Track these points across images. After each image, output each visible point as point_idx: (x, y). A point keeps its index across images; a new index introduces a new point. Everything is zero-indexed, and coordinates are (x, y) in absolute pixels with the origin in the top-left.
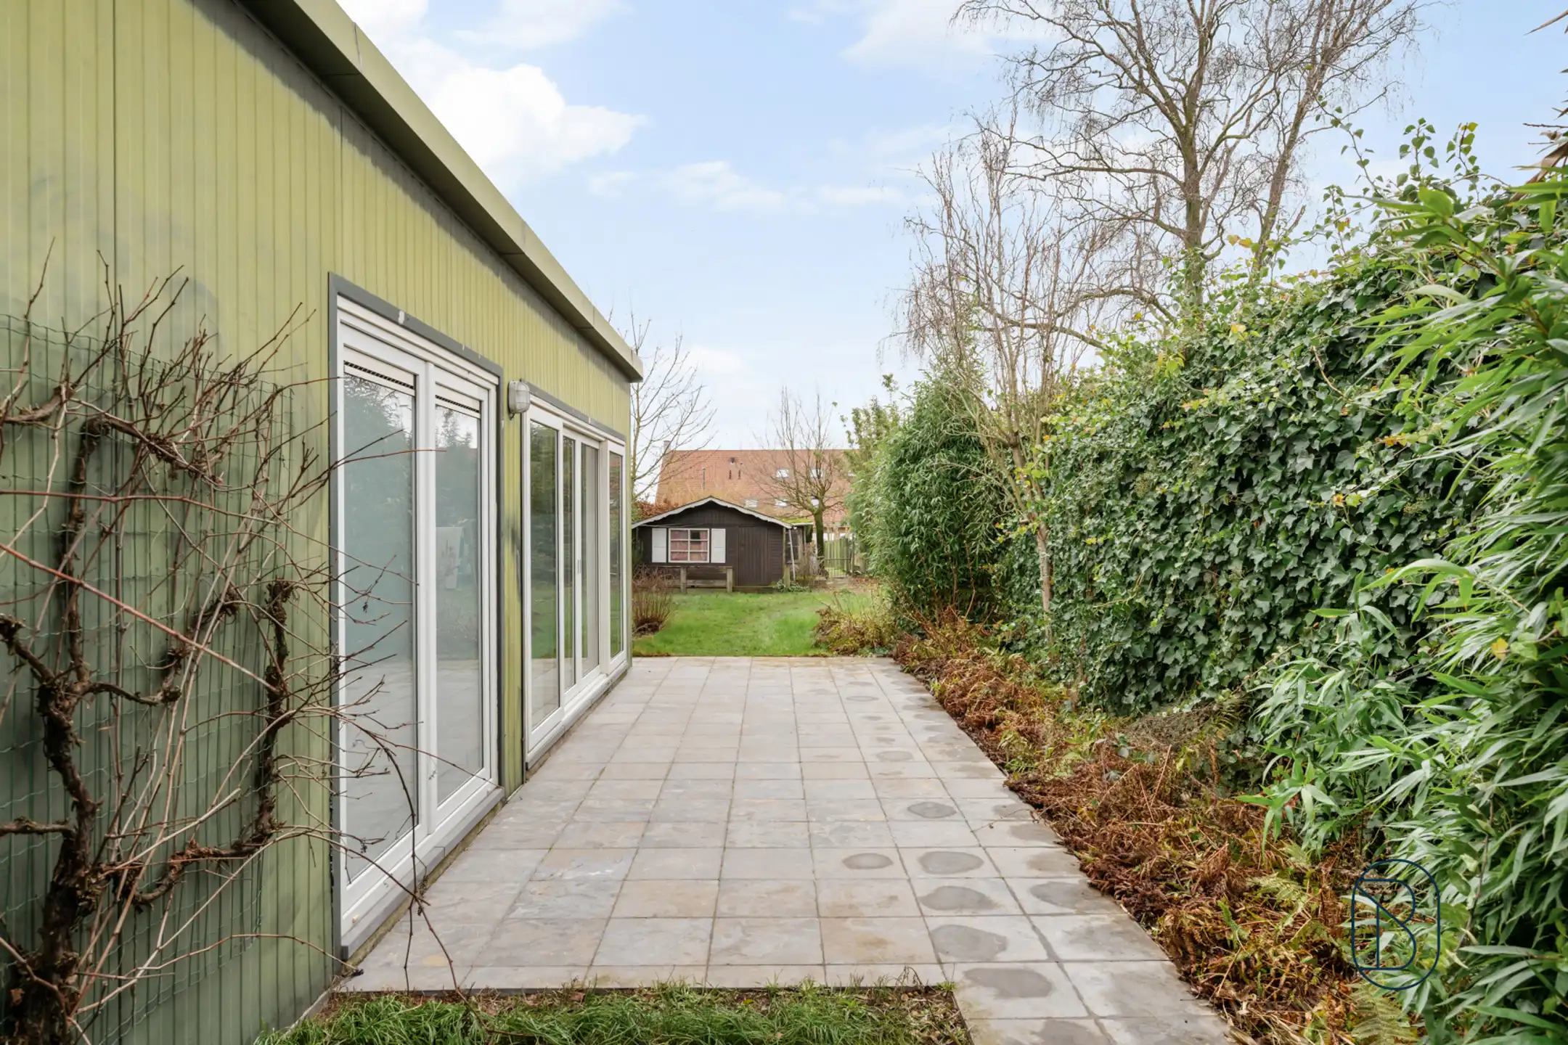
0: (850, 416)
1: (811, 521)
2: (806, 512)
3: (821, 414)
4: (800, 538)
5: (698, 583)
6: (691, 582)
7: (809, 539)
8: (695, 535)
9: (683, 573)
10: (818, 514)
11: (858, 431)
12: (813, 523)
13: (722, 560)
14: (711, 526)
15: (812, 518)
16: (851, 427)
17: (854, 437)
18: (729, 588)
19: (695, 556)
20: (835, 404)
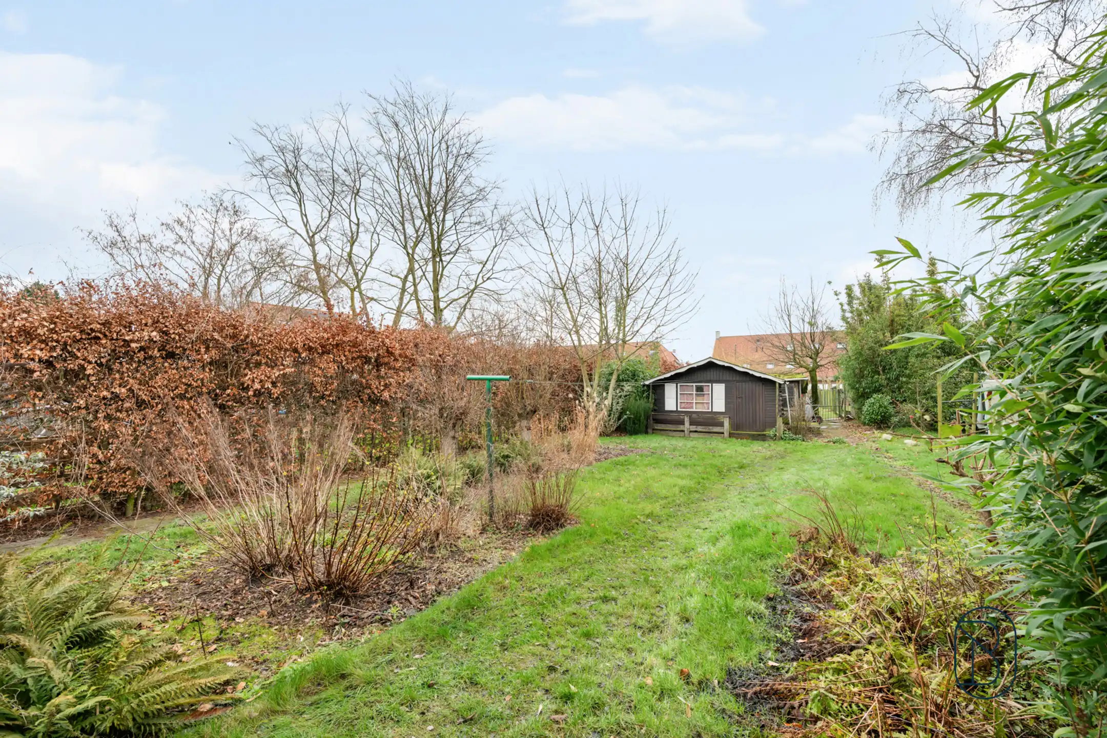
0: (844, 291)
1: (806, 376)
2: (803, 370)
3: (815, 290)
4: (796, 390)
5: (699, 428)
6: (693, 428)
7: (804, 391)
8: (700, 389)
9: (687, 420)
10: (812, 372)
11: (850, 303)
12: (809, 378)
13: (723, 410)
14: (712, 382)
15: (808, 374)
16: (844, 299)
17: (846, 307)
18: (726, 434)
19: (698, 406)
20: (830, 283)
